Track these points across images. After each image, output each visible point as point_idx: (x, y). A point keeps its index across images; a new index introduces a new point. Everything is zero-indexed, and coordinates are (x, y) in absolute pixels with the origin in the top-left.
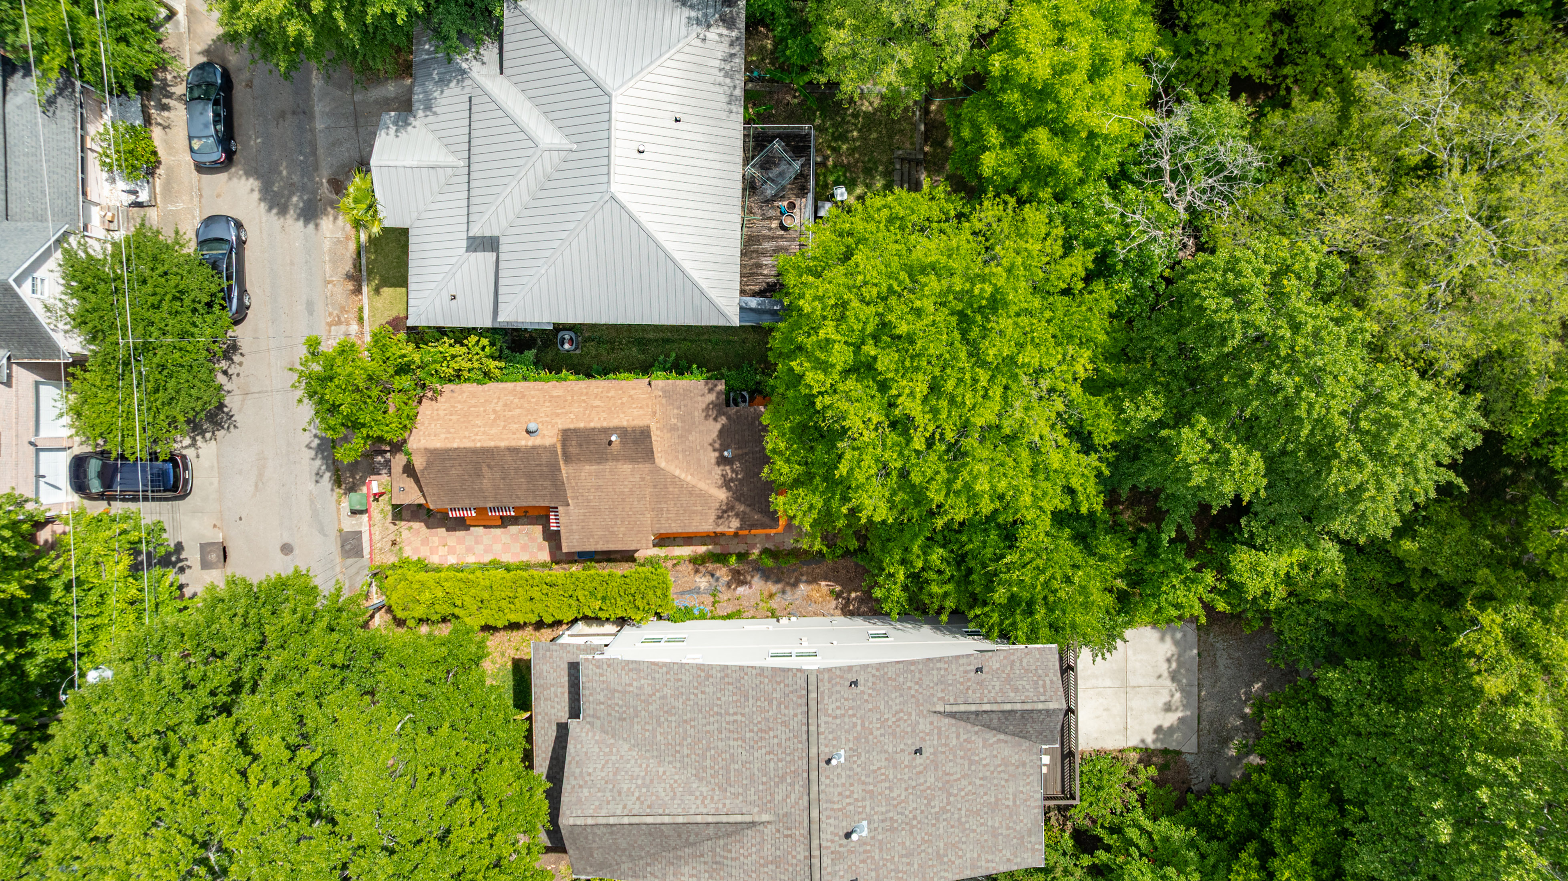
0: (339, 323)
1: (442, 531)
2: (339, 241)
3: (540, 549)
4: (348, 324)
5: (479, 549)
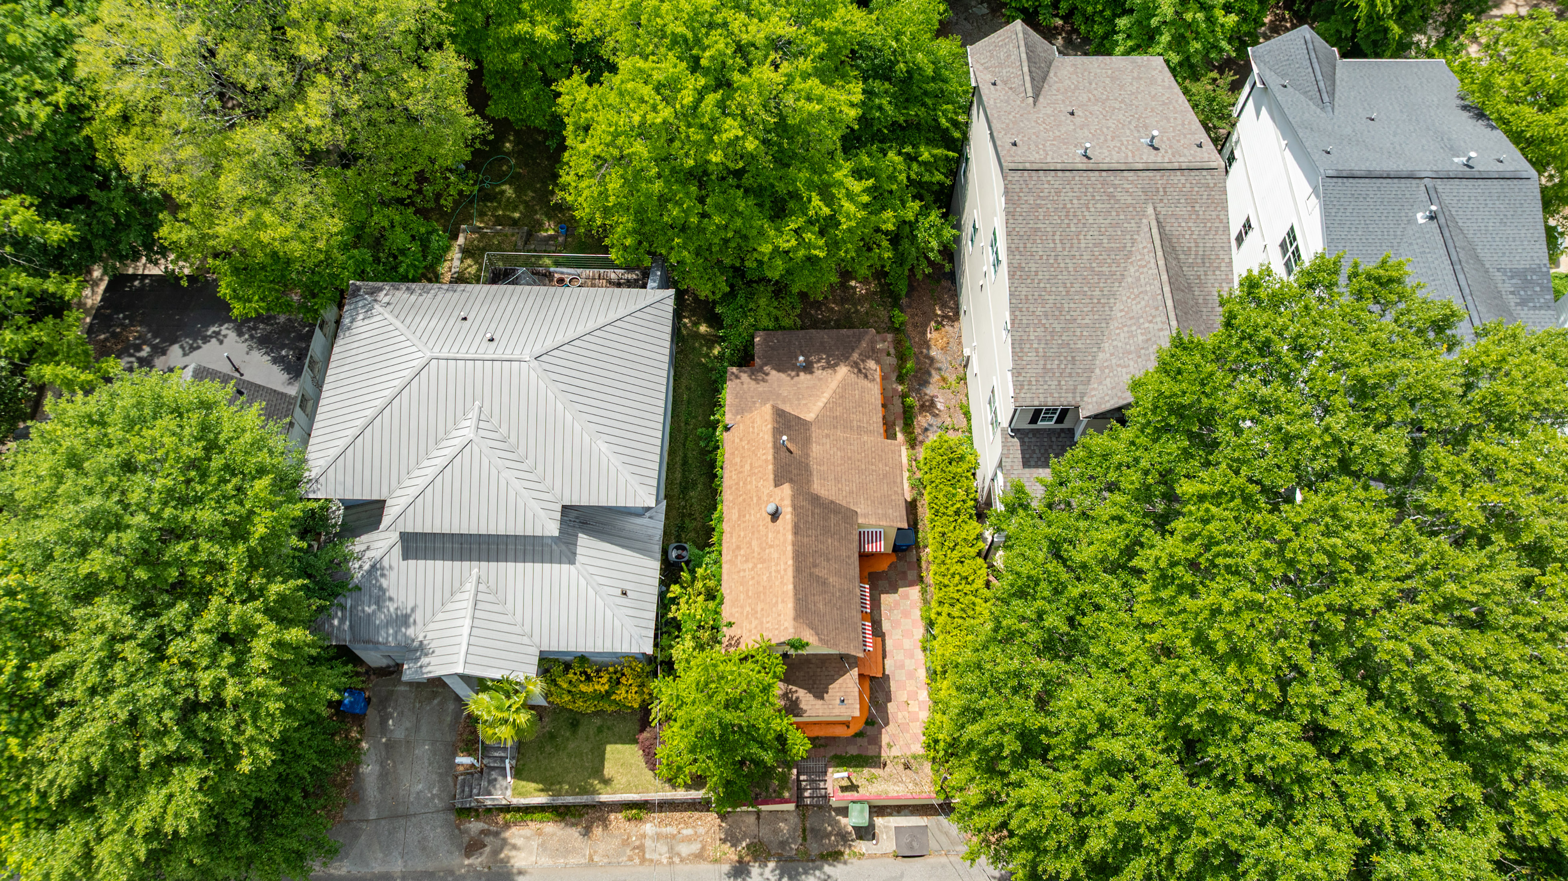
0: (641, 848)
1: (891, 707)
2: (542, 845)
3: (906, 597)
4: (644, 836)
5: (909, 664)
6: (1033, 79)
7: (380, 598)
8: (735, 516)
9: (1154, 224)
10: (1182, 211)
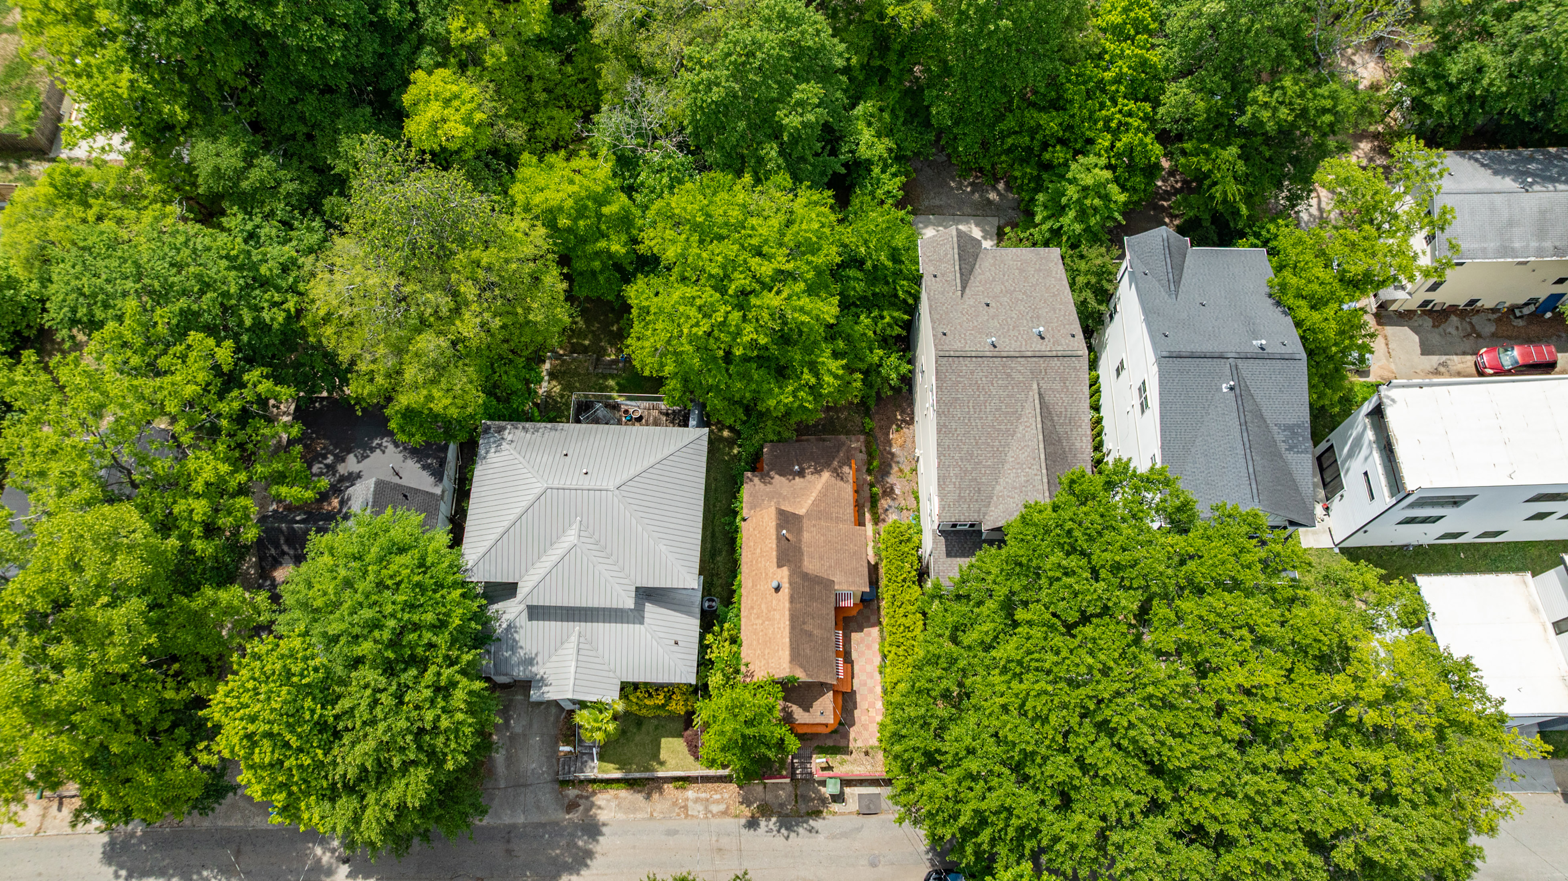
0: (685, 807)
1: (857, 713)
2: (618, 805)
3: (869, 635)
4: (687, 799)
5: (870, 683)
6: (962, 274)
7: (514, 647)
8: (750, 585)
9: (1037, 396)
10: (1057, 386)
